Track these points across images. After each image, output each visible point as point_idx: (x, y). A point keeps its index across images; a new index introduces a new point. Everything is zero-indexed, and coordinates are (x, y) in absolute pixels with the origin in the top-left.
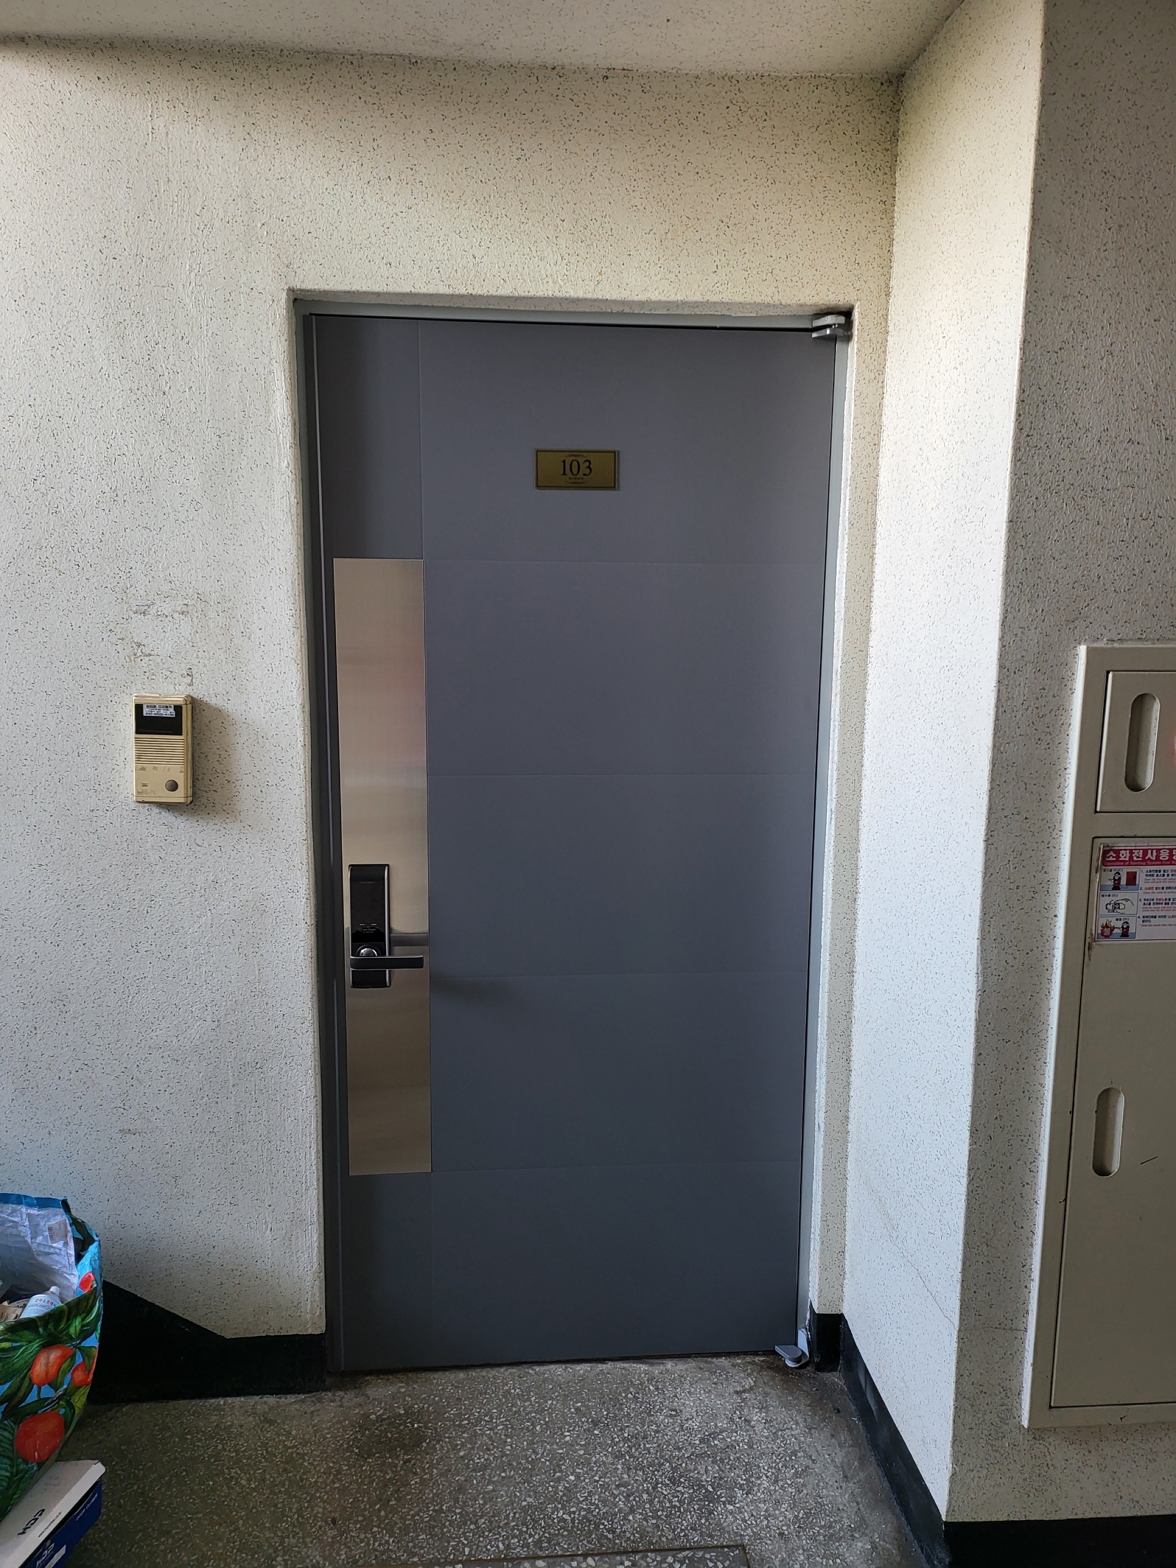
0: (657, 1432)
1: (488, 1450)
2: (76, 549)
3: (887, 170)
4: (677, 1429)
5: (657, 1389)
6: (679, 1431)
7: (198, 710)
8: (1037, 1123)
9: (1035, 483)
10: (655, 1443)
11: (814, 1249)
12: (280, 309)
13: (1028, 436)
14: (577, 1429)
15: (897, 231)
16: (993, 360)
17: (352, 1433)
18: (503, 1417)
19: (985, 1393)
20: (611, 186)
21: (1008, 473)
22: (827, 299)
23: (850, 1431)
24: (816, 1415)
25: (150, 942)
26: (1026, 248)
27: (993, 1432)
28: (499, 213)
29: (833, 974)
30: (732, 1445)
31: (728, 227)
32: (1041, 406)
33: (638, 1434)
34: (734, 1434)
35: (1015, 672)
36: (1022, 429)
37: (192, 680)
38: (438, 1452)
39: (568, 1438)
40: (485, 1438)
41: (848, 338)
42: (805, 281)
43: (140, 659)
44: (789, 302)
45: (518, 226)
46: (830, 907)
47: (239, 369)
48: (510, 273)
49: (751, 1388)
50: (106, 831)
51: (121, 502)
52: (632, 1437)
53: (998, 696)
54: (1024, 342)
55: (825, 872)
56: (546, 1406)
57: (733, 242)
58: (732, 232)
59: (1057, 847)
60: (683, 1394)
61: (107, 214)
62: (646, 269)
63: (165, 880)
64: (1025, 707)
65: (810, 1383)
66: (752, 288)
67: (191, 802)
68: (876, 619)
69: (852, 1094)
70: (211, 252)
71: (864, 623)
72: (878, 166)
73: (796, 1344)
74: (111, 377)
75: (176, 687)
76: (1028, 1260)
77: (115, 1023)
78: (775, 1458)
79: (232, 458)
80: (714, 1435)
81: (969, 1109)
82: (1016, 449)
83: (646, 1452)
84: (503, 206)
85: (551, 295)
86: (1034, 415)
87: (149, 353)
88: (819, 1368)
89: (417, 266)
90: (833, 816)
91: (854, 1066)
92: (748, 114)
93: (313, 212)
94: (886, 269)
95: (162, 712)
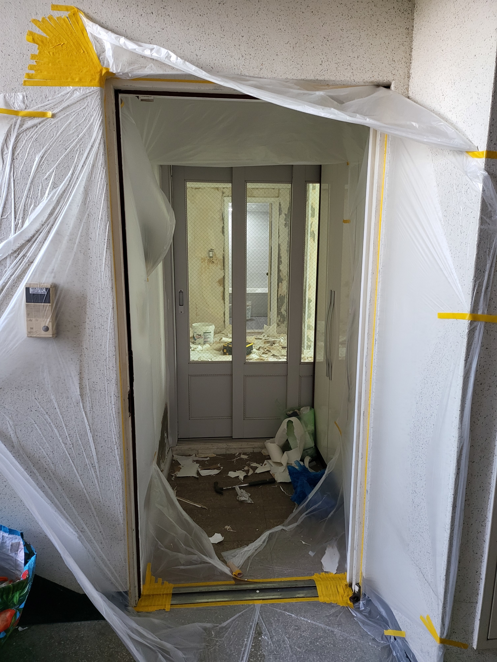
6: (299, 638)
7: (58, 290)
15: (414, 43)
16: (474, 104)
19: (456, 633)
22: (378, 79)
25: (37, 406)
28: (210, 32)
30: (326, 645)
31: (328, 41)
34: (326, 639)
42: (367, 69)
44: (358, 80)
45: (219, 39)
52: (277, 642)
57: (331, 49)
58: (330, 44)
62: (286, 62)
66: (340, 73)
67: (56, 337)
72: (405, 9)
76: (479, 569)
78: (346, 652)
80: (316, 639)
83: (284, 649)
84: (212, 29)
95: (40, 291)
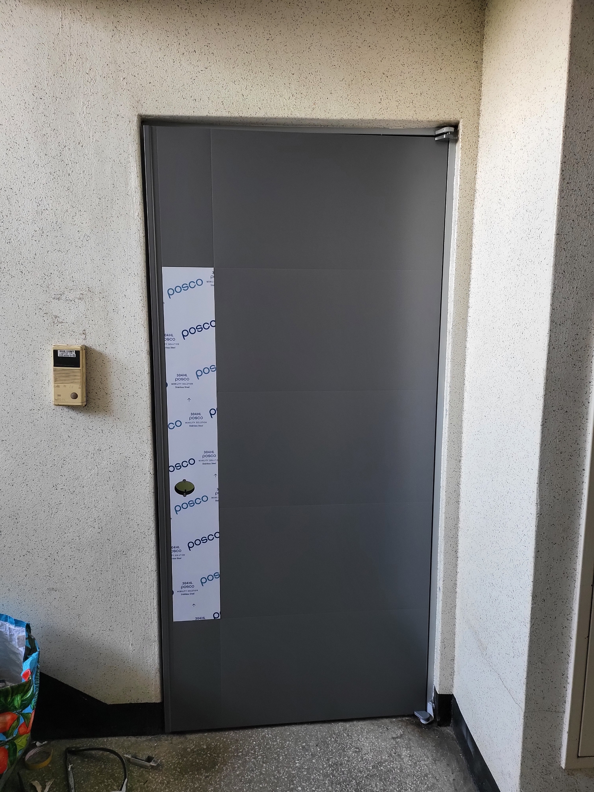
0: (348, 761)
1: (253, 771)
2: (20, 263)
3: (478, 43)
4: (360, 760)
5: (348, 735)
6: (360, 761)
7: (89, 354)
8: (571, 592)
9: (572, 211)
10: (347, 768)
11: (437, 658)
12: (133, 126)
13: (568, 183)
14: (303, 759)
15: (484, 78)
16: (545, 140)
17: (176, 759)
18: (262, 751)
19: (540, 748)
20: (320, 54)
21: (556, 205)
22: (444, 117)
23: (458, 762)
24: (438, 752)
25: (63, 484)
26: (567, 71)
27: (544, 771)
28: (257, 70)
29: (448, 503)
30: (391, 770)
31: (387, 77)
32: (576, 165)
33: (337, 762)
34: (392, 763)
35: (560, 325)
36: (564, 179)
37: (86, 337)
38: (225, 772)
39: (298, 765)
40: (251, 764)
41: (456, 141)
42: (431, 107)
43: (56, 325)
44: (422, 119)
45: (268, 78)
46: (445, 465)
47: (110, 160)
48: (263, 104)
49: (401, 735)
50: (38, 422)
51: (45, 236)
52: (334, 765)
53: (550, 339)
54: (566, 127)
55: (443, 445)
56: (286, 745)
57: (390, 86)
58: (390, 80)
59: (585, 429)
60: (363, 739)
61: (37, 73)
62: (340, 101)
63: (71, 449)
64: (566, 345)
65: (435, 733)
66: (401, 112)
67: (85, 406)
68: (472, 301)
69: (458, 570)
70: (95, 94)
71: (465, 303)
72: (473, 41)
73: (426, 710)
74: (39, 166)
75: (77, 341)
76: (566, 671)
77: (44, 529)
78: (415, 778)
79: (107, 211)
80: (381, 764)
81: (532, 584)
82: (561, 191)
83: (342, 773)
84: (259, 67)
85: (286, 116)
86: (572, 170)
87: (60, 152)
88: (440, 725)
89: (211, 101)
90: (447, 413)
91: (459, 555)
92: (398, 12)
93: (152, 71)
94: (478, 100)
95: (68, 354)
